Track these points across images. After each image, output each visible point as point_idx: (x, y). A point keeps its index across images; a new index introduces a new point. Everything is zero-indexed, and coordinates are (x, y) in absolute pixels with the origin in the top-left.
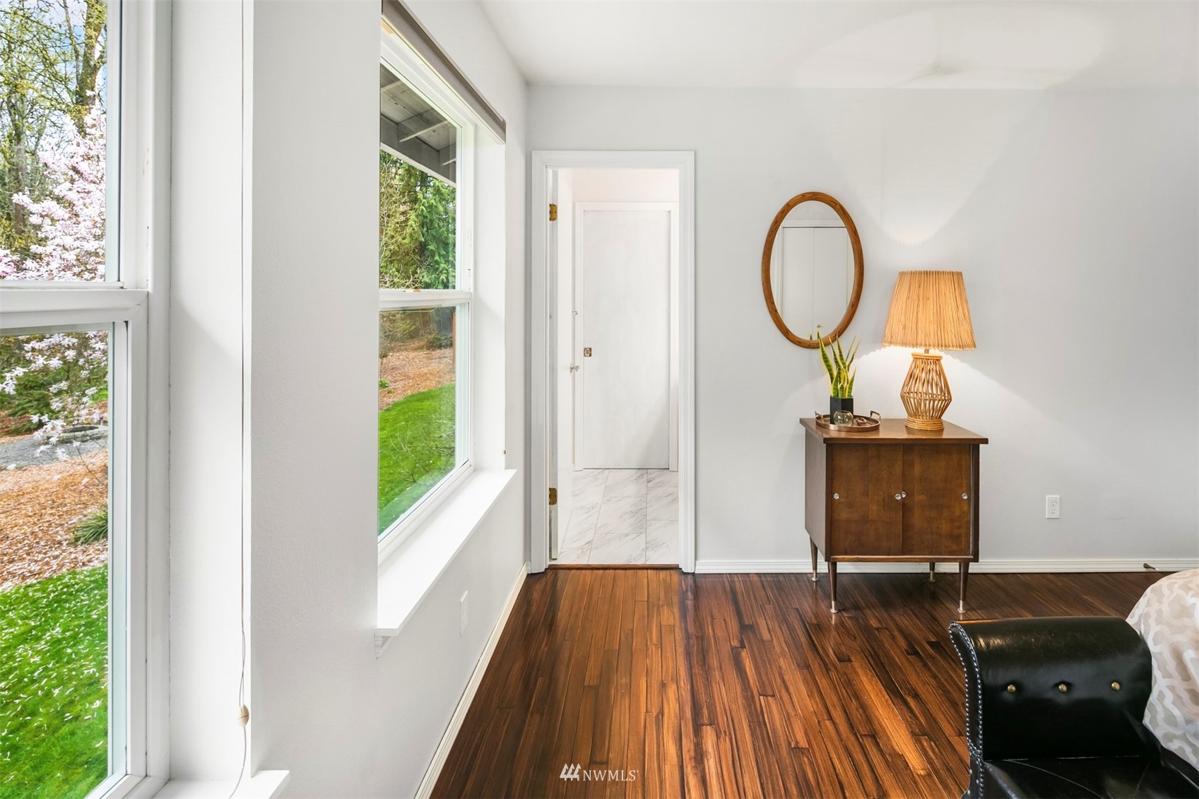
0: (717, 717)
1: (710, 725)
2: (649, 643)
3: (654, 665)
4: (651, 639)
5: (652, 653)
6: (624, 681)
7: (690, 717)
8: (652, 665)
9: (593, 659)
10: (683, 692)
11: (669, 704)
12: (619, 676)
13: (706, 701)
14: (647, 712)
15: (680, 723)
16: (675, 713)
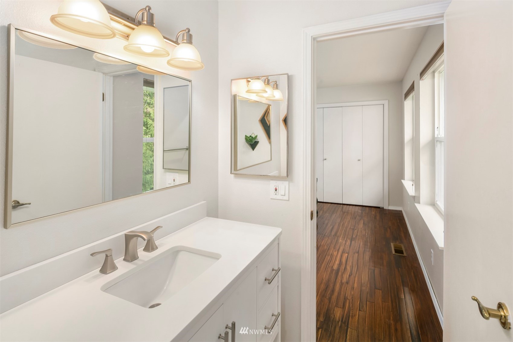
0: (330, 271)
1: (333, 269)
2: (351, 301)
3: (350, 290)
4: (349, 303)
5: (350, 296)
6: (364, 288)
7: (340, 272)
8: (351, 290)
9: (380, 300)
10: (340, 279)
11: (346, 277)
12: (366, 290)
13: (332, 275)
14: (355, 277)
15: (344, 271)
16: (345, 275)
